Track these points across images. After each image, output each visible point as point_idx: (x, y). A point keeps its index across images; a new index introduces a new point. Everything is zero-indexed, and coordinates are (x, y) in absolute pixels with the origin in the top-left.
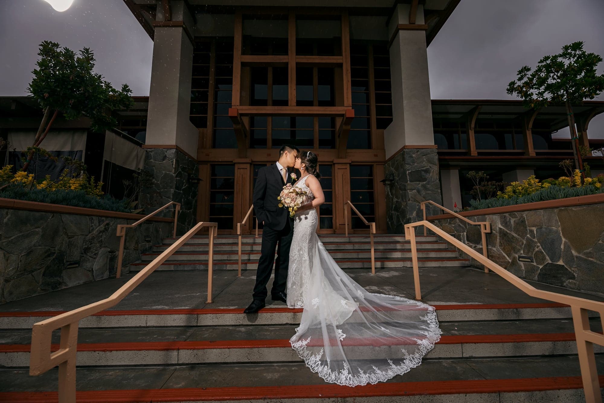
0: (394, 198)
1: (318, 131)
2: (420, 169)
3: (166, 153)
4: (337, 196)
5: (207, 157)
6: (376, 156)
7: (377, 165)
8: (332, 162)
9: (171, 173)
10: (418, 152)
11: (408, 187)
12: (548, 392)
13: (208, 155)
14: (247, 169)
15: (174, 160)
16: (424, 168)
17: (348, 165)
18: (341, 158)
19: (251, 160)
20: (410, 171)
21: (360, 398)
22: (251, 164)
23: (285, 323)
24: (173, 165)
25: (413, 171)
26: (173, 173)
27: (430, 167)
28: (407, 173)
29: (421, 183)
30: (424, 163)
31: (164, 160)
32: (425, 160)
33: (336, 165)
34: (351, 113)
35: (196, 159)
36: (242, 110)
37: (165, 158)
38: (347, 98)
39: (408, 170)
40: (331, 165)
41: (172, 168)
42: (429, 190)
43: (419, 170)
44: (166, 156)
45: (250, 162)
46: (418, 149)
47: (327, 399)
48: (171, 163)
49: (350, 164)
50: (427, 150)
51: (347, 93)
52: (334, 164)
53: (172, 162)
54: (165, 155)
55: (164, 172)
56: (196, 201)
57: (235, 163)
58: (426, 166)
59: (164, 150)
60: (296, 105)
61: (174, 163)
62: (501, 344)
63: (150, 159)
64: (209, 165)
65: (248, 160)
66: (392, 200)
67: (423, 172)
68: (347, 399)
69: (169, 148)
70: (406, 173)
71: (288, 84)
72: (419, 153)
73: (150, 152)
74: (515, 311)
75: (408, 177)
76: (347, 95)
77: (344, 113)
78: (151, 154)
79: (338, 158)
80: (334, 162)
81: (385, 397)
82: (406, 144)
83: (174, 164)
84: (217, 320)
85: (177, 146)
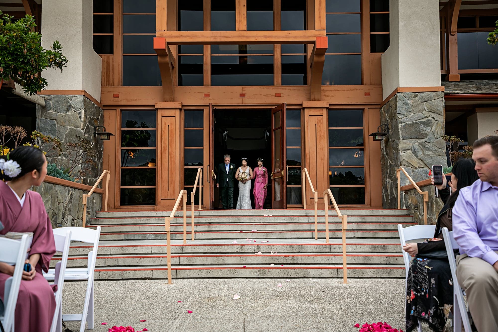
0: (389, 160)
1: (279, 57)
2: (417, 121)
3: (70, 101)
4: (308, 157)
5: (116, 98)
6: (367, 95)
7: (368, 108)
8: (301, 105)
9: (79, 129)
10: (415, 96)
11: (401, 146)
12: (362, 270)
13: (116, 96)
14: (175, 117)
15: (83, 111)
16: (424, 120)
17: (325, 111)
18: (315, 100)
19: (182, 103)
20: (403, 124)
21: (271, 270)
22: (180, 109)
23: (236, 251)
24: (80, 117)
25: (408, 124)
26: (81, 129)
27: (433, 118)
28: (400, 127)
29: (419, 141)
30: (424, 112)
31: (68, 111)
32: (426, 107)
33: (306, 110)
34: (323, 44)
35: (100, 102)
36: (169, 37)
37: (69, 107)
38: (320, 17)
39: (402, 123)
40: (300, 110)
41: (80, 122)
42: (430, 150)
43: (416, 123)
44: (70, 106)
45: (180, 107)
46: (416, 92)
47: (256, 270)
48: (78, 116)
49: (327, 108)
50: (429, 93)
51: (320, 10)
52: (304, 109)
53: (80, 113)
54: (69, 104)
55: (69, 127)
56: (102, 165)
57: (157, 109)
58: (426, 117)
59: (67, 96)
60: (246, 29)
61: (83, 114)
62: (356, 257)
63: (50, 110)
64: (118, 110)
65: (177, 104)
66: (387, 162)
67: (422, 126)
68: (265, 270)
69: (75, 94)
70: (397, 127)
71: (235, 10)
72: (417, 98)
73: (48, 100)
74: (383, 246)
75: (400, 133)
76: (320, 13)
77: (314, 39)
78: (50, 103)
79: (310, 99)
80: (303, 106)
81: (283, 269)
82: (401, 86)
83: (83, 116)
84: (194, 249)
85: (85, 91)
